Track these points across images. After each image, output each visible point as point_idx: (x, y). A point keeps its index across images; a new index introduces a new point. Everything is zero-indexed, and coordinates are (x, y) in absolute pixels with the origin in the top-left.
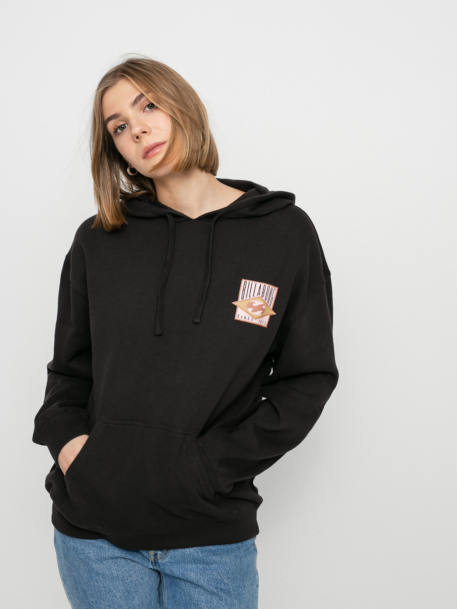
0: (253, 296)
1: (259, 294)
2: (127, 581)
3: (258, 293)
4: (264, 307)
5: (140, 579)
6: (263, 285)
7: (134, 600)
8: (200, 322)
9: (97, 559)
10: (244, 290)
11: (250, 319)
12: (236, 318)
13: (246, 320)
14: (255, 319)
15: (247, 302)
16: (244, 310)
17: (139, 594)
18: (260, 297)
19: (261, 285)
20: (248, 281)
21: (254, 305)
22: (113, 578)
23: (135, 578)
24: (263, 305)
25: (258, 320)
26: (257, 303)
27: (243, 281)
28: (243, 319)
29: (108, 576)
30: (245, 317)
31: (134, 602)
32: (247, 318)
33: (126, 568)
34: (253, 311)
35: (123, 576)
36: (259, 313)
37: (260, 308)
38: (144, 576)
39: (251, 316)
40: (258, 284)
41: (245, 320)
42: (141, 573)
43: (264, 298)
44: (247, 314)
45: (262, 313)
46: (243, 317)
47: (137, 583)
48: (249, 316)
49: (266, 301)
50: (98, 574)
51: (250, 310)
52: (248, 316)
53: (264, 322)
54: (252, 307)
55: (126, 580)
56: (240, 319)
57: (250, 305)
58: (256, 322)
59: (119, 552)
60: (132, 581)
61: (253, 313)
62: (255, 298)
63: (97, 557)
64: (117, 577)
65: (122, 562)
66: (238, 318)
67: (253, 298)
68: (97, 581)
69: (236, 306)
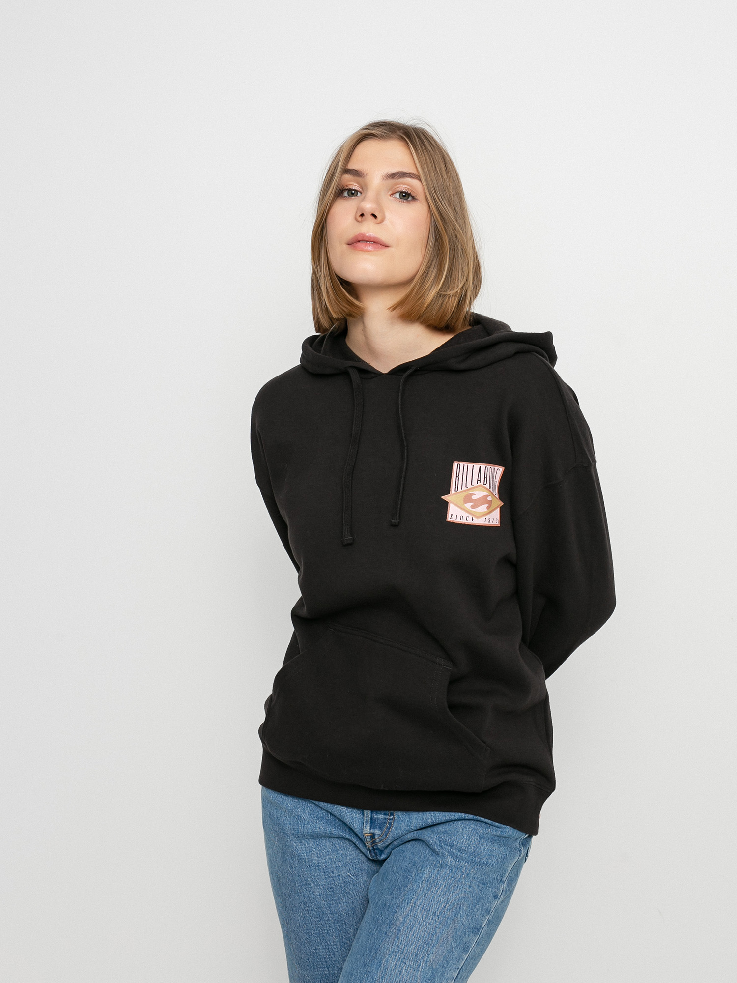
0: (472, 484)
1: (479, 482)
2: (332, 875)
3: (478, 480)
4: (489, 498)
5: (353, 876)
6: (482, 466)
7: (340, 903)
8: (399, 523)
9: (293, 834)
10: (457, 478)
11: (470, 518)
12: (449, 519)
13: (464, 521)
14: (478, 517)
15: (464, 494)
16: (459, 507)
17: (350, 896)
18: (481, 485)
19: (480, 467)
20: (462, 464)
21: (474, 497)
22: (312, 865)
23: (344, 873)
24: (488, 496)
25: (484, 518)
26: (479, 494)
27: (455, 464)
28: (458, 521)
29: (305, 861)
30: (462, 518)
31: (339, 905)
32: (464, 518)
33: (333, 857)
34: (472, 507)
35: (326, 867)
36: (483, 508)
37: (483, 500)
38: (360, 874)
39: (471, 514)
40: (476, 466)
41: (461, 521)
42: (356, 868)
43: (487, 486)
44: (465, 512)
45: (488, 508)
46: (459, 518)
47: (347, 880)
48: (467, 514)
49: (491, 489)
50: (293, 856)
51: (468, 506)
52: (465, 515)
53: (494, 520)
54: (472, 501)
55: (329, 872)
56: (455, 520)
57: (468, 499)
58: (480, 522)
60: (339, 875)
61: (472, 510)
62: (475, 487)
63: (293, 832)
64: (318, 866)
65: (327, 845)
66: (451, 519)
67: (471, 488)
68: (292, 866)
69: (448, 502)
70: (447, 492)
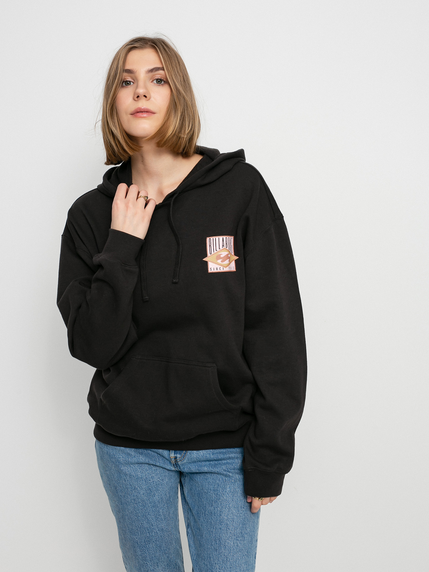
0: (219, 249)
1: (223, 246)
2: (150, 482)
4: (229, 256)
5: (161, 480)
6: (224, 237)
7: (155, 497)
9: (125, 463)
10: (210, 247)
11: (222, 268)
12: (209, 271)
13: (218, 271)
14: (226, 267)
15: (216, 255)
16: (214, 263)
17: (159, 492)
18: (224, 248)
19: (223, 238)
20: (212, 238)
21: (222, 256)
22: (138, 478)
23: (156, 480)
24: (229, 254)
25: (228, 267)
26: (224, 254)
27: (208, 239)
28: (215, 271)
29: (134, 476)
31: (154, 498)
32: (218, 269)
33: (149, 472)
34: (222, 261)
35: (146, 478)
36: (227, 262)
37: (226, 257)
38: (164, 478)
39: (222, 266)
40: (221, 238)
42: (162, 476)
43: (228, 248)
45: (229, 261)
46: (215, 269)
47: (158, 483)
48: (220, 266)
49: (229, 250)
50: (126, 475)
51: (219, 261)
52: (218, 267)
53: (232, 267)
54: (220, 258)
55: (148, 480)
56: (213, 271)
57: (218, 257)
58: (226, 269)
59: (143, 459)
60: (153, 481)
61: (222, 263)
62: (221, 250)
63: (125, 462)
64: (141, 478)
65: (146, 466)
66: (211, 271)
67: (219, 251)
69: (207, 262)
70: (206, 256)
